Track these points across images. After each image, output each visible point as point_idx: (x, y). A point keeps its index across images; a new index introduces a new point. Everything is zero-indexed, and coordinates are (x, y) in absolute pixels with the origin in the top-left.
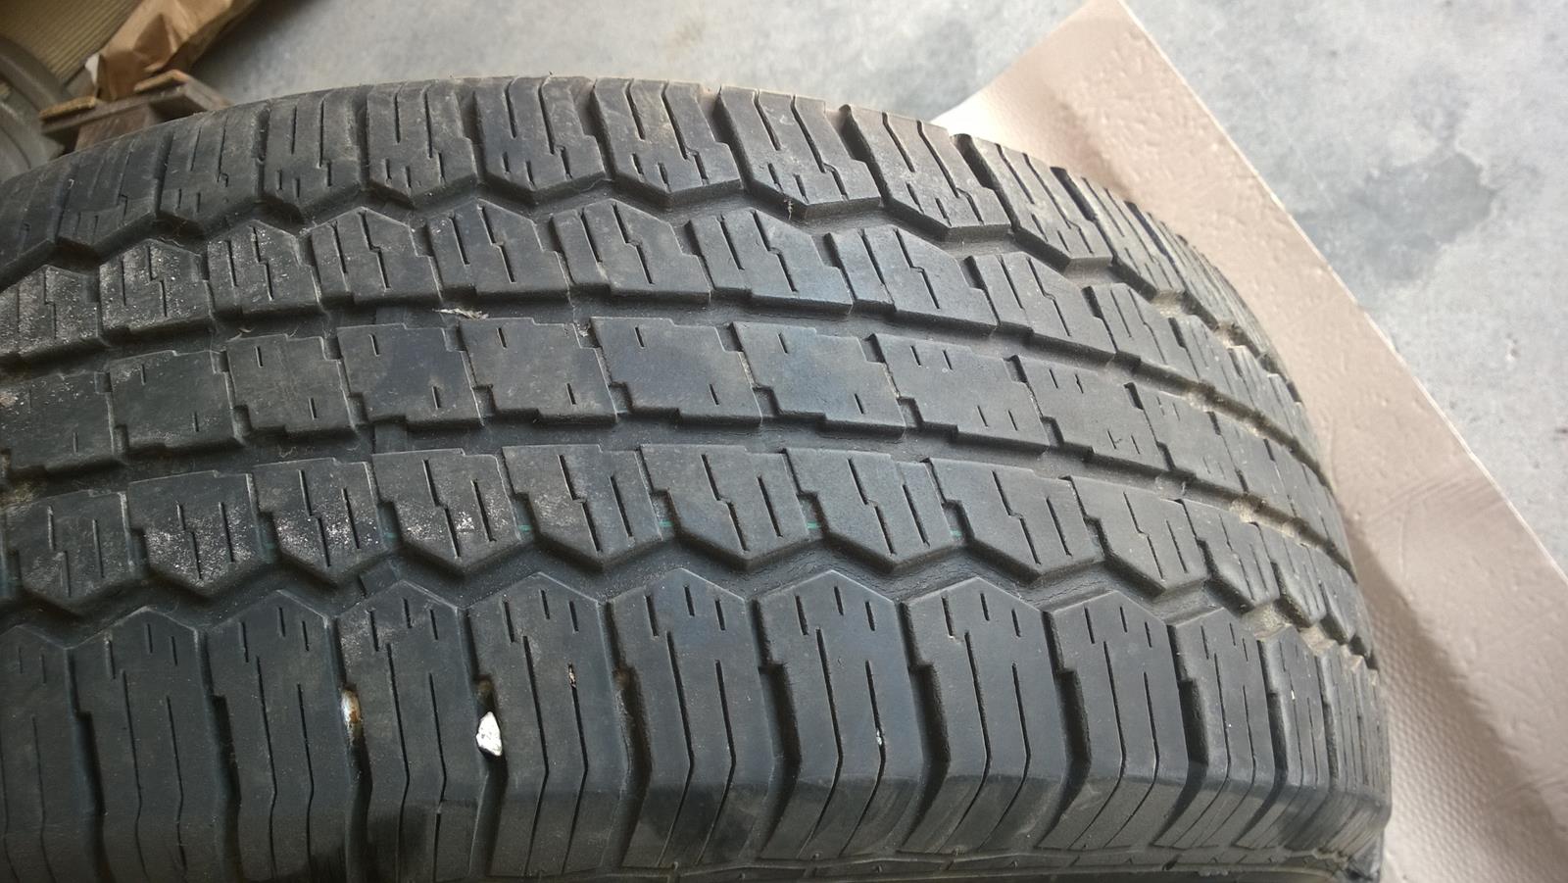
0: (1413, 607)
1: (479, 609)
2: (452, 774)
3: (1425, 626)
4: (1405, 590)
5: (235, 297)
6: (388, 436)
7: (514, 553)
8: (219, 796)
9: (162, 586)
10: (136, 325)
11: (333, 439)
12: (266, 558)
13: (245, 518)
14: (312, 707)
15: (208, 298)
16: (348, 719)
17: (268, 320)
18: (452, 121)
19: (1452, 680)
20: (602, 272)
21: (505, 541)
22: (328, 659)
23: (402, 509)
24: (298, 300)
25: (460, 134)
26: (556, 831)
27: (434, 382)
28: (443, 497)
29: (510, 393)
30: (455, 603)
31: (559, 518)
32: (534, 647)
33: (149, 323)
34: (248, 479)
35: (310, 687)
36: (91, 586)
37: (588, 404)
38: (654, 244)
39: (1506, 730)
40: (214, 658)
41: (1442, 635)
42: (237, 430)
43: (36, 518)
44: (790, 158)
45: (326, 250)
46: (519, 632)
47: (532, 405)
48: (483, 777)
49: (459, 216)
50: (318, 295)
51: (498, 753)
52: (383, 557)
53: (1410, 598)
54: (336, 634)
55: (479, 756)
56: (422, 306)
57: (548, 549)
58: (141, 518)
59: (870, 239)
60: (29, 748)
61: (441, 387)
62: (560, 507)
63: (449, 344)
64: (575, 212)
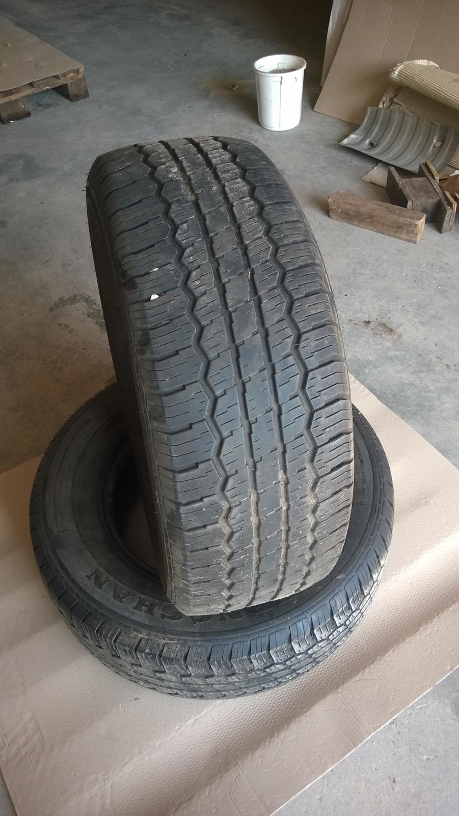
0: (305, 715)
1: (180, 289)
2: (146, 291)
3: (297, 720)
4: (311, 711)
5: (243, 226)
6: (215, 265)
7: (193, 294)
8: (136, 250)
9: (176, 228)
10: (234, 208)
11: (212, 253)
12: (184, 247)
13: (191, 241)
14: (155, 262)
15: (243, 221)
16: (154, 270)
17: (239, 235)
18: (302, 262)
19: (276, 732)
20: (265, 301)
21: (195, 291)
22: (164, 263)
23: (198, 270)
24: (244, 239)
25: (298, 264)
26: (138, 315)
27: (229, 270)
28: (202, 277)
29: (230, 286)
30: (180, 285)
31: (202, 301)
32: (173, 301)
33: (235, 211)
34: (201, 239)
35: (159, 261)
36: (173, 216)
37: (230, 303)
38: (276, 312)
39: (258, 753)
40: (161, 242)
41: (294, 726)
42: (211, 235)
43: (187, 202)
44: (313, 344)
45: (259, 242)
46: (175, 298)
47: (227, 291)
48: (146, 297)
49: (273, 268)
50: (247, 243)
51: (151, 299)
52: (187, 268)
53: (308, 713)
54: (169, 263)
55: (149, 296)
56: (249, 265)
57: (195, 300)
58: (189, 222)
59: (294, 366)
60: (140, 214)
61: (228, 272)
62: (204, 301)
63: (239, 272)
64: (280, 293)
